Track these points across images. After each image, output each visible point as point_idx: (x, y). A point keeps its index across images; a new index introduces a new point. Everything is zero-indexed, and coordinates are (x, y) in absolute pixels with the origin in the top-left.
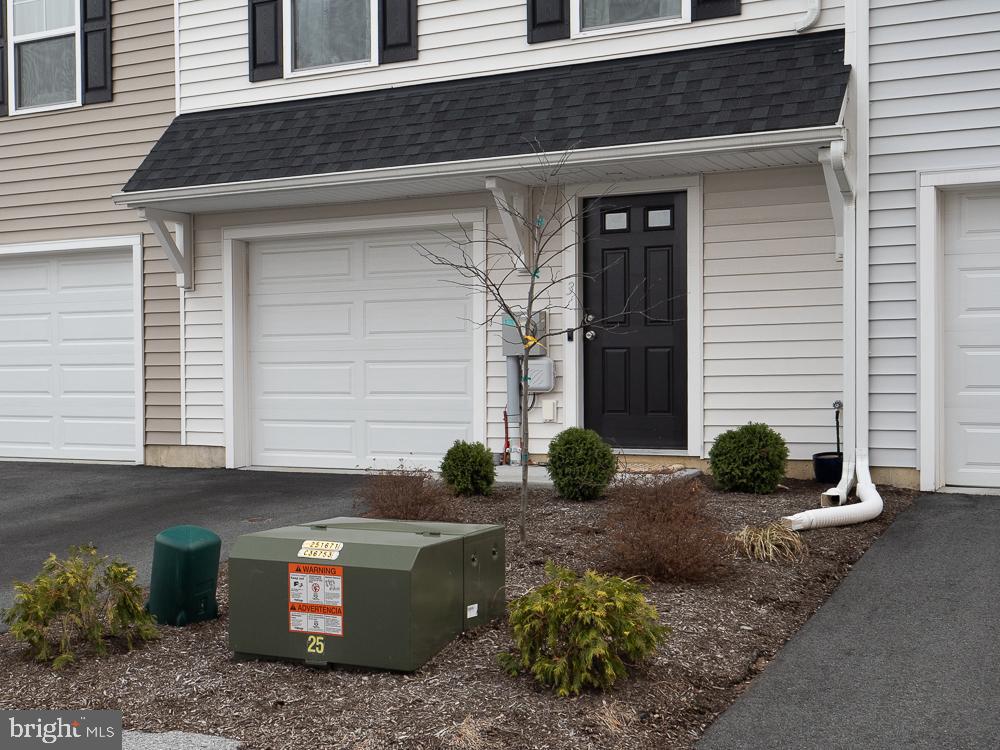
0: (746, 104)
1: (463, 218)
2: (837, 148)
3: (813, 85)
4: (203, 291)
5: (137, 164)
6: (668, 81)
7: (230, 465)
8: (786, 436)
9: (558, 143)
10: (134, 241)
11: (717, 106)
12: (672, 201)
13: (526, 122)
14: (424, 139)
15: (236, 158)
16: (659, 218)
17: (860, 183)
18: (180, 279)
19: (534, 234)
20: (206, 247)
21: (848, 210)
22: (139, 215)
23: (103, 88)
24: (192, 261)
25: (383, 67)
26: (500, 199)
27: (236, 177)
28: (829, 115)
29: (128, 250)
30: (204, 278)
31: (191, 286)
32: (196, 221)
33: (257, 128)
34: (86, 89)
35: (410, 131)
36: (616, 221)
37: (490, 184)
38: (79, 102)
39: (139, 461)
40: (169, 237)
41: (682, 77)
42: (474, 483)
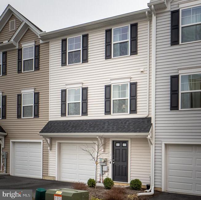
0: (136, 128)
2: (149, 136)
3: (146, 126)
4: (52, 150)
5: (42, 128)
6: (125, 123)
7: (56, 180)
8: (142, 181)
9: (108, 132)
10: (42, 141)
11: (132, 128)
12: (126, 142)
13: (103, 127)
14: (88, 129)
15: (58, 129)
16: (124, 145)
17: (153, 142)
18: (49, 148)
19: (105, 145)
20: (53, 143)
21: (152, 146)
22: (42, 137)
23: (37, 115)
24: (51, 145)
25: (82, 116)
26: (99, 139)
27: (57, 132)
28: (148, 131)
29: (41, 142)
30: (53, 148)
31: (51, 150)
32: (52, 139)
33: (62, 124)
34: (34, 115)
35: (85, 127)
36: (118, 145)
37: (97, 137)
38: (33, 117)
39: (41, 178)
40: (47, 141)
41: (128, 123)
42: (92, 185)
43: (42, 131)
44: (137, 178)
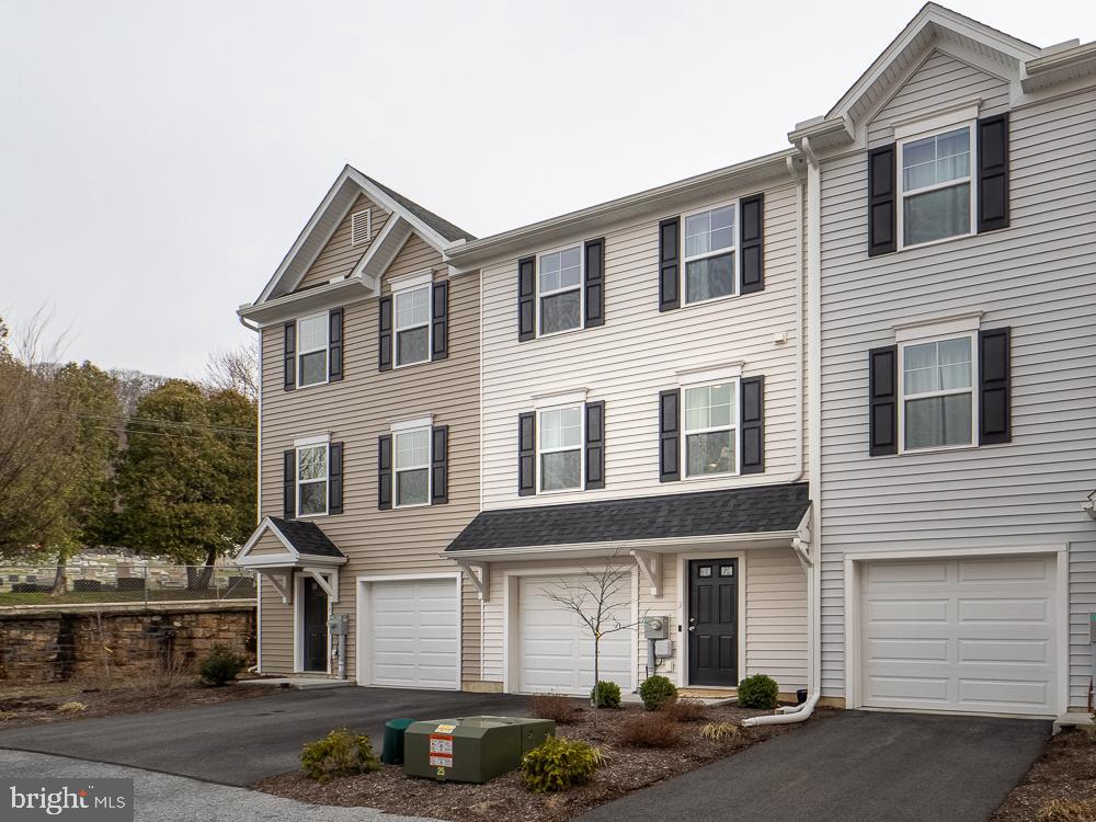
0: (757, 518)
1: (625, 568)
2: (796, 542)
3: (791, 509)
4: (493, 602)
5: (455, 536)
6: (725, 504)
7: (506, 691)
9: (664, 534)
10: (458, 575)
11: (744, 518)
12: (732, 562)
13: (652, 522)
14: (600, 529)
15: (506, 535)
16: (726, 571)
17: (815, 557)
18: (480, 596)
19: (661, 579)
20: (495, 579)
21: (810, 570)
22: (456, 562)
23: (443, 496)
24: (487, 587)
25: (587, 491)
26: (639, 559)
27: (503, 545)
28: (794, 525)
29: (454, 580)
30: (493, 595)
31: (487, 599)
32: (489, 566)
33: (520, 520)
34: (434, 497)
35: (595, 524)
36: (706, 572)
37: (632, 553)
38: (430, 503)
39: (459, 689)
40: (472, 574)
41: (733, 502)
43: (455, 546)
44: (762, 672)
